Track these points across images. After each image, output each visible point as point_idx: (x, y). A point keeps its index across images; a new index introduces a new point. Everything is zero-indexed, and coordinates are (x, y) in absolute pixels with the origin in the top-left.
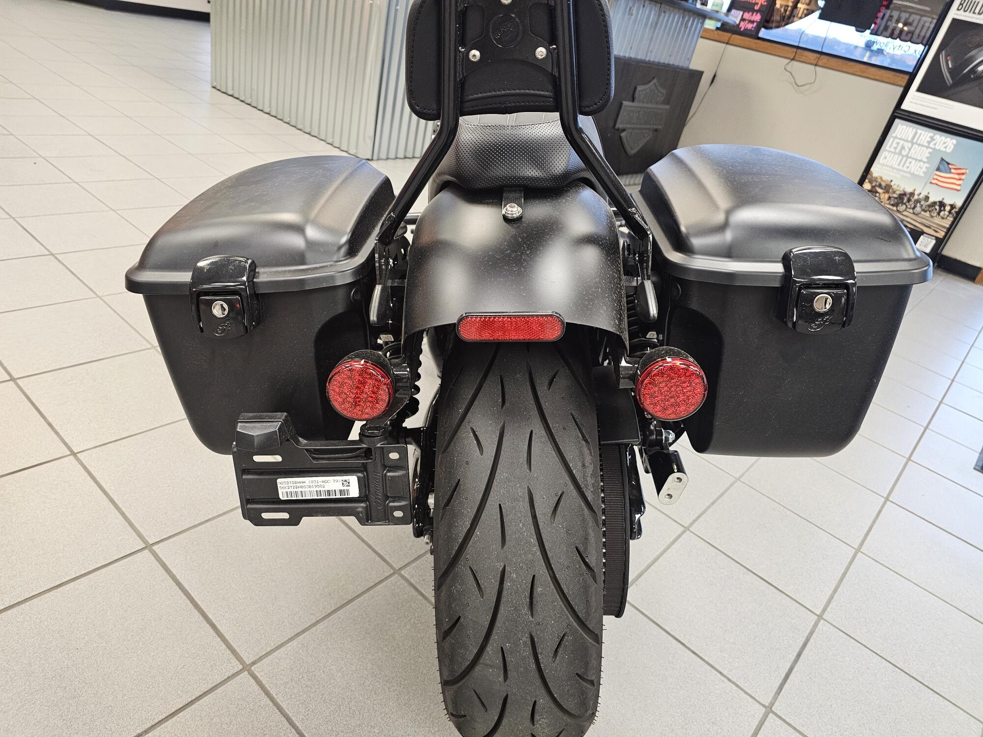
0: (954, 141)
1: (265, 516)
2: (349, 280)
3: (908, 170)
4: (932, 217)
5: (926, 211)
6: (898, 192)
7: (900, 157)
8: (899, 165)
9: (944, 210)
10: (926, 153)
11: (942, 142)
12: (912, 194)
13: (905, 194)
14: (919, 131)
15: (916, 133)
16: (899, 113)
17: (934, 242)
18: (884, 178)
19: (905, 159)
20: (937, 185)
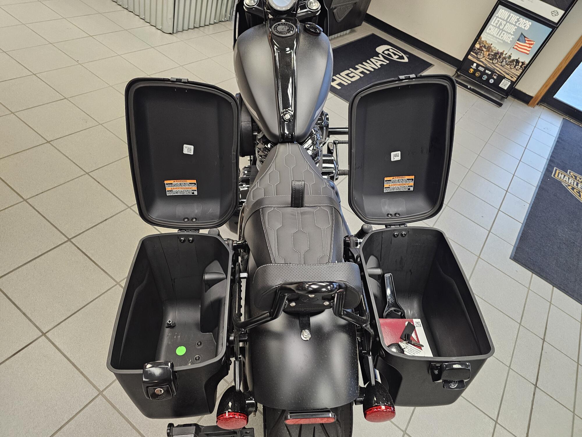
0: (530, 23)
3: (502, 39)
4: (511, 68)
5: (508, 65)
6: (494, 52)
7: (499, 30)
8: (497, 35)
9: (518, 65)
10: (514, 29)
11: (523, 23)
12: (502, 54)
13: (498, 53)
14: (512, 15)
15: (510, 15)
16: (501, 2)
17: (510, 83)
18: (487, 42)
19: (501, 31)
20: (516, 49)
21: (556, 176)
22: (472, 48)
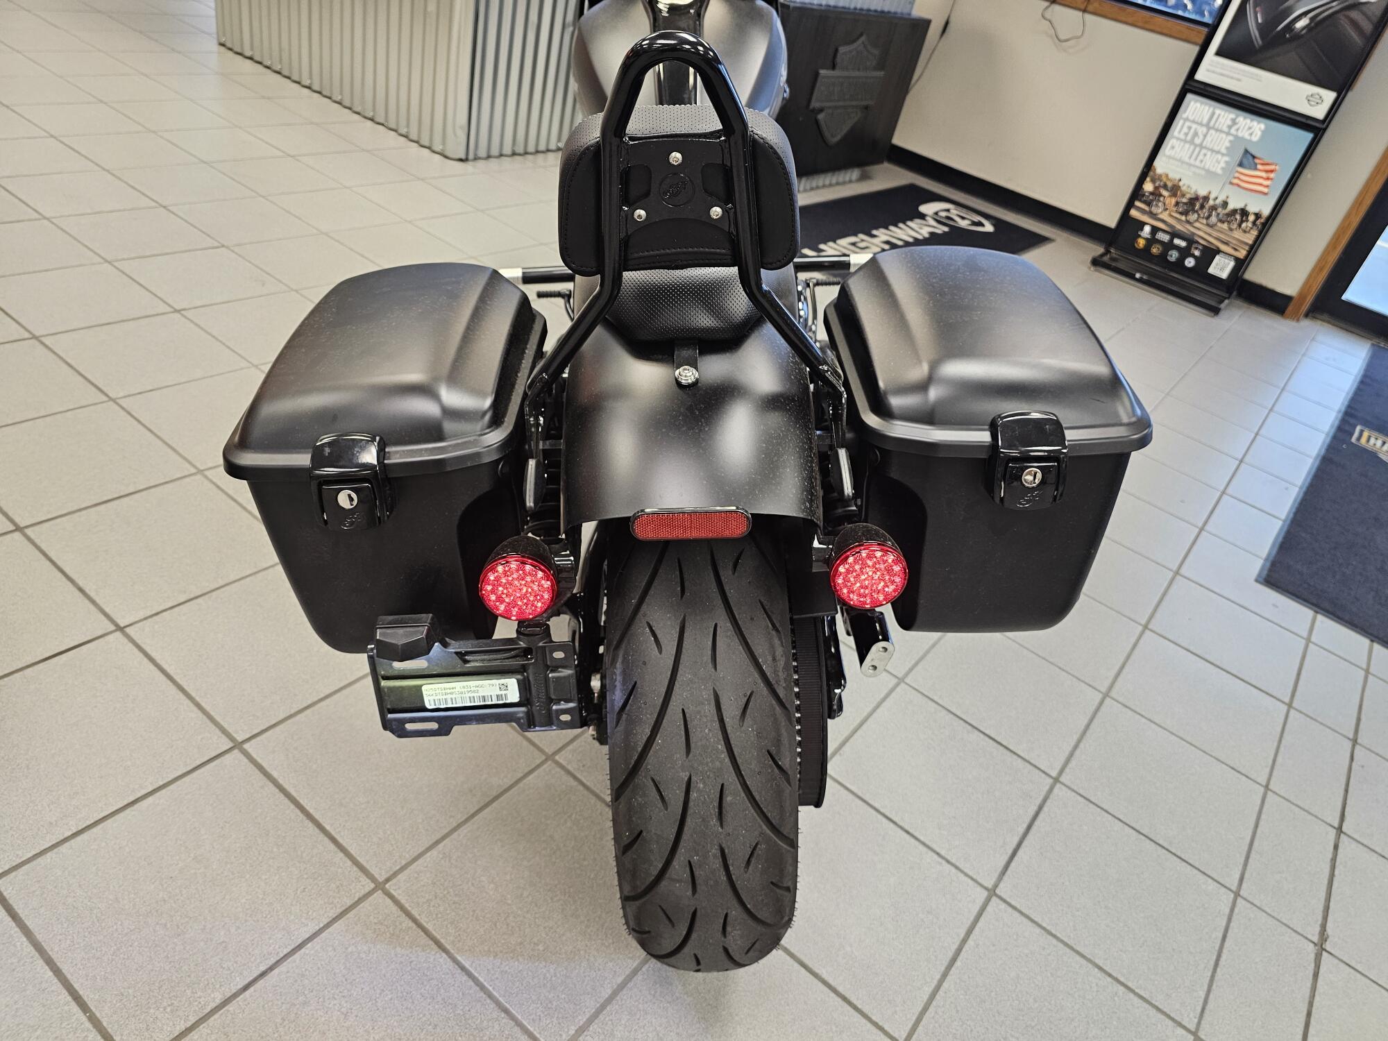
0: (1262, 126)
3: (1202, 165)
4: (1231, 230)
5: (1223, 222)
6: (1188, 196)
7: (1192, 147)
8: (1190, 157)
9: (1247, 221)
10: (1224, 142)
11: (1247, 127)
12: (1206, 198)
13: (1197, 198)
14: (1218, 112)
15: (1213, 114)
16: (1192, 86)
17: (1232, 264)
18: (1170, 176)
19: (1198, 149)
20: (1238, 185)
21: (1363, 440)
22: (1137, 193)
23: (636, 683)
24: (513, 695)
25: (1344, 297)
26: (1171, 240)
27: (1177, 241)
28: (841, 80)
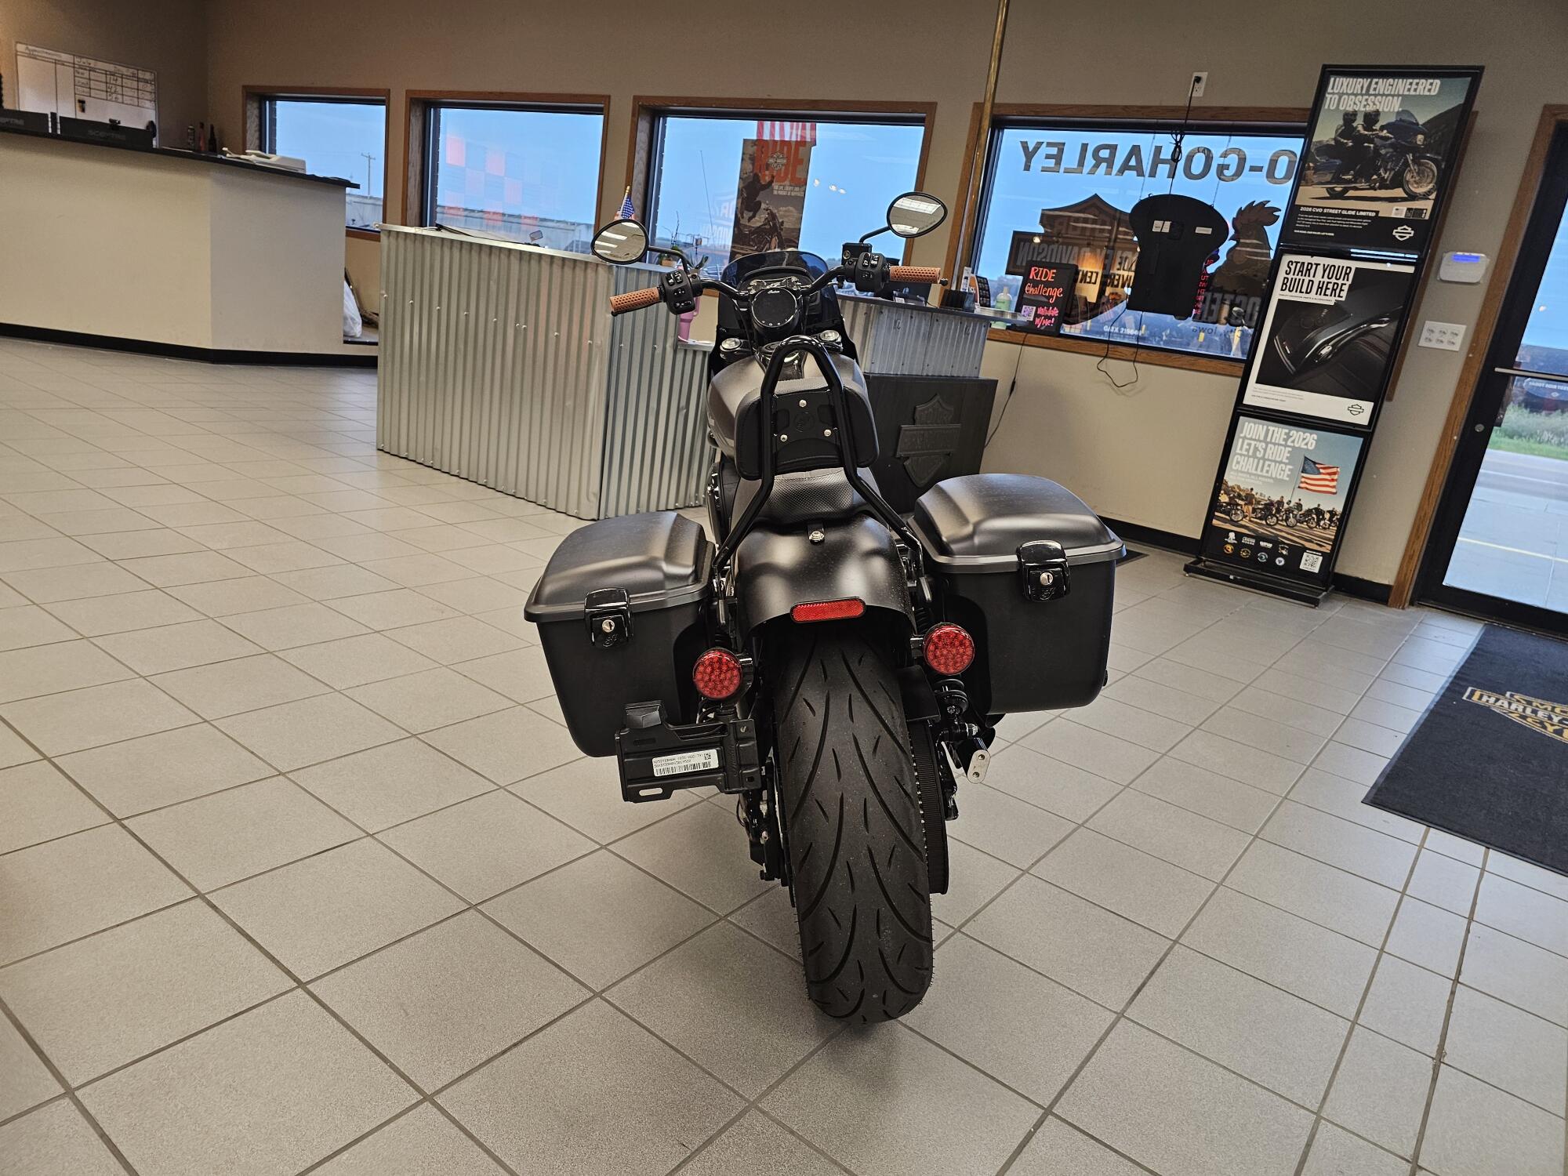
0: (1314, 436)
1: (643, 793)
2: (697, 599)
3: (1269, 475)
4: (1311, 528)
5: (1302, 523)
6: (1263, 503)
7: (1256, 460)
8: (1256, 470)
9: (1324, 519)
10: (1284, 454)
11: (1301, 439)
12: (1280, 503)
13: (1271, 504)
14: (1271, 429)
15: (1268, 431)
16: (1241, 410)
17: (1321, 558)
18: (1242, 488)
19: (1261, 461)
20: (1307, 489)
21: (1475, 698)
22: (1214, 505)
23: (799, 738)
24: (714, 763)
25: (1444, 584)
26: (1257, 543)
27: (1262, 544)
28: (922, 432)
